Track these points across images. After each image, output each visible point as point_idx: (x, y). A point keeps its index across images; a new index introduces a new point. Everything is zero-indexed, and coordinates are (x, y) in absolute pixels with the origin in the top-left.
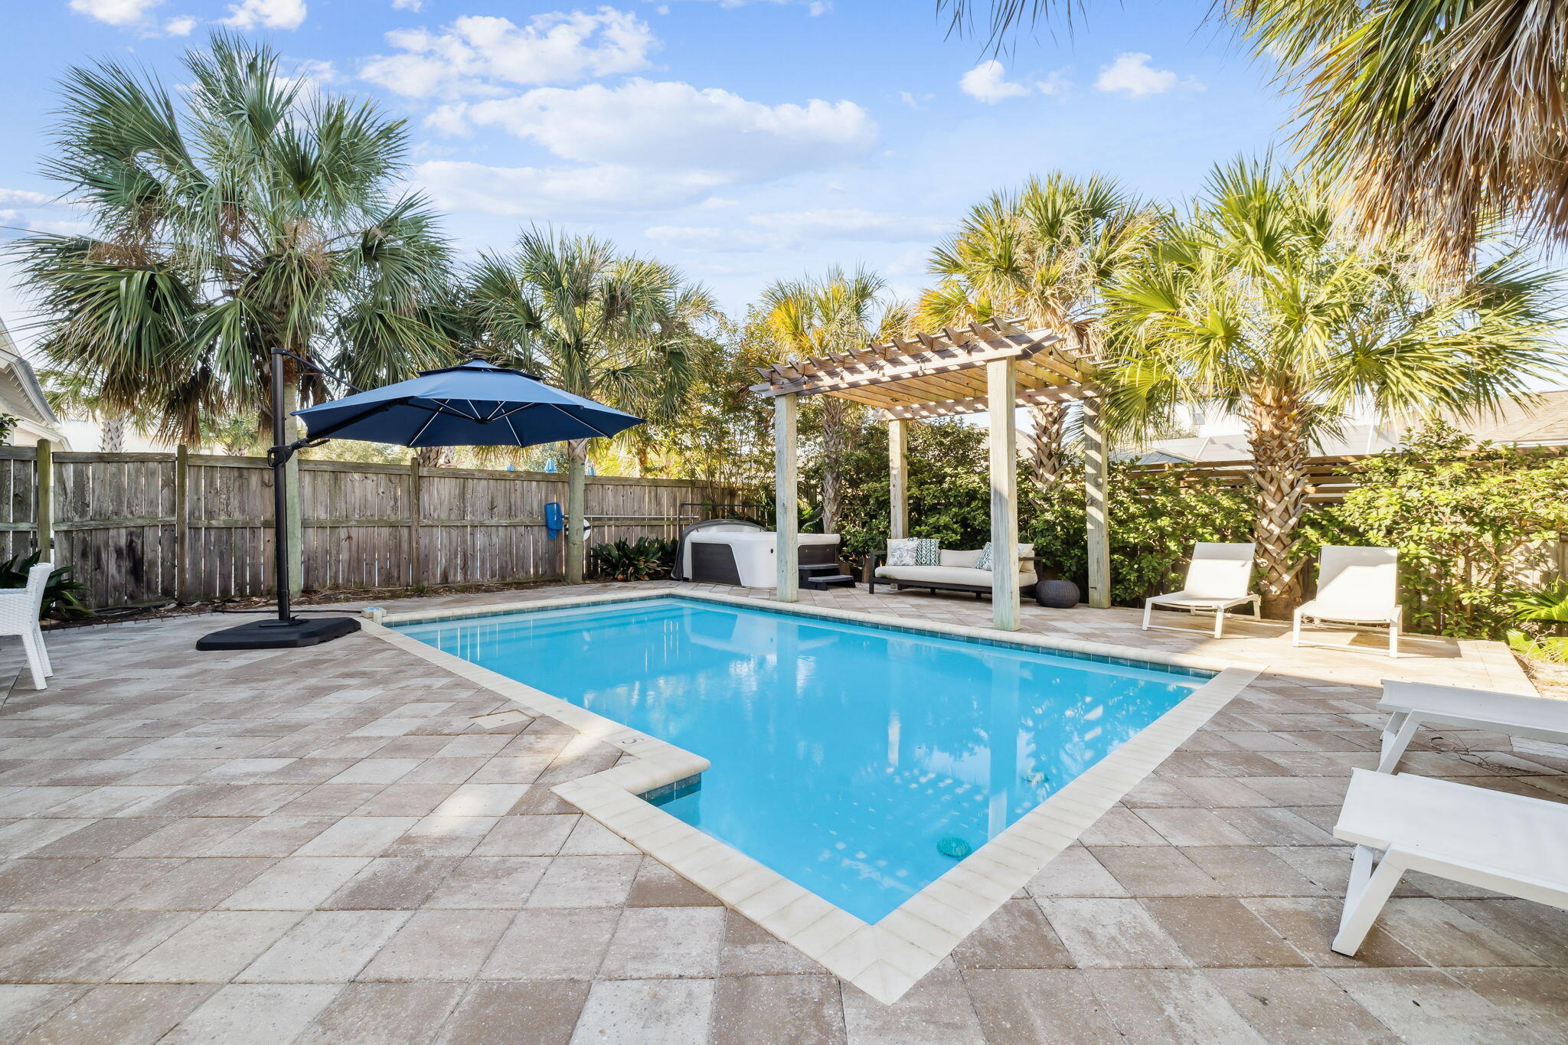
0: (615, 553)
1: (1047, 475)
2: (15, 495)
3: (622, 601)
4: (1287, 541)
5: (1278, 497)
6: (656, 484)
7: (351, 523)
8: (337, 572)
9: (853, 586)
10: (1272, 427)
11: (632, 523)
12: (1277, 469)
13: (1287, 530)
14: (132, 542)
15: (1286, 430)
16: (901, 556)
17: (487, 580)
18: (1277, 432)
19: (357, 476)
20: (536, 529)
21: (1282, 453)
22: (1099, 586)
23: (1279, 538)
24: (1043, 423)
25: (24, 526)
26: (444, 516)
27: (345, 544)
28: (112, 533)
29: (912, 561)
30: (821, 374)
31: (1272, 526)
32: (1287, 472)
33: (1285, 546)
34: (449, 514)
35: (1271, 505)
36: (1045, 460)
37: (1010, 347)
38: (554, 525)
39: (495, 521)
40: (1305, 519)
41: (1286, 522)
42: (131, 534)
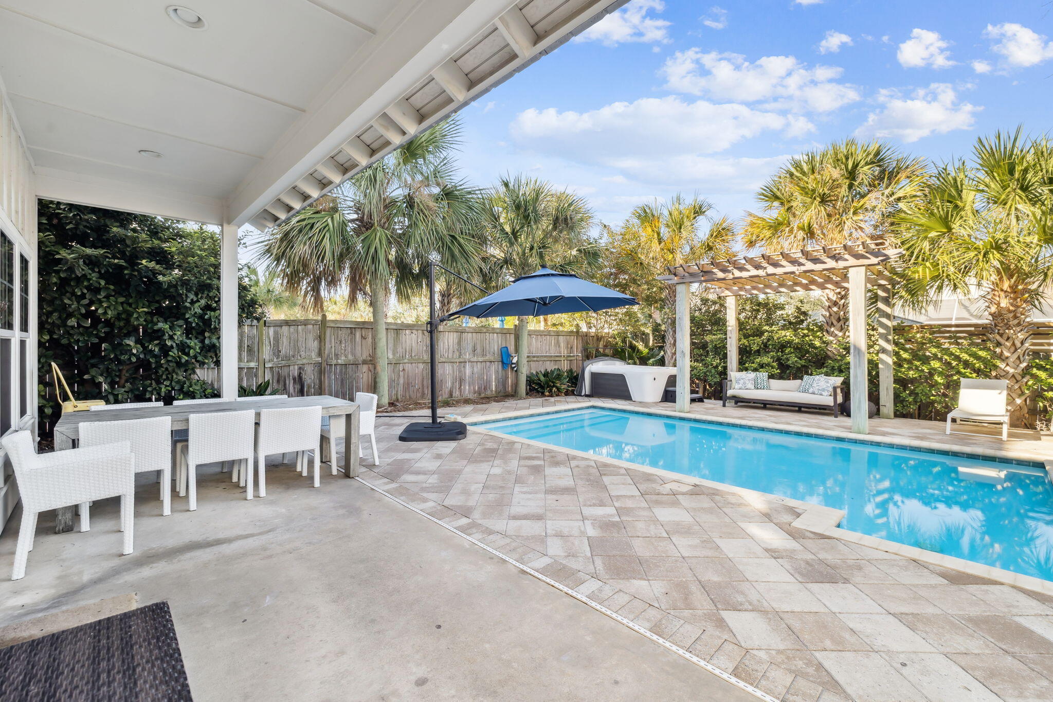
0: (542, 378)
1: (837, 332)
2: (248, 346)
3: (569, 410)
4: (1019, 378)
5: (1013, 349)
6: (558, 334)
7: (406, 361)
8: (397, 391)
9: (702, 401)
10: (1008, 305)
11: (546, 359)
12: (1012, 331)
13: (1019, 370)
14: (300, 373)
15: (1018, 307)
16: (744, 383)
17: (471, 396)
18: (1012, 308)
20: (496, 363)
21: (1016, 321)
22: (888, 405)
23: (1013, 376)
24: (834, 299)
25: (252, 365)
26: (450, 356)
27: (401, 374)
28: (291, 368)
29: (753, 387)
30: (715, 270)
31: (1008, 368)
32: (1019, 334)
33: (1017, 381)
34: (453, 355)
35: (1006, 354)
36: (835, 322)
37: (869, 258)
38: (505, 360)
39: (475, 359)
40: (1034, 364)
41: (1018, 366)
42: (300, 368)
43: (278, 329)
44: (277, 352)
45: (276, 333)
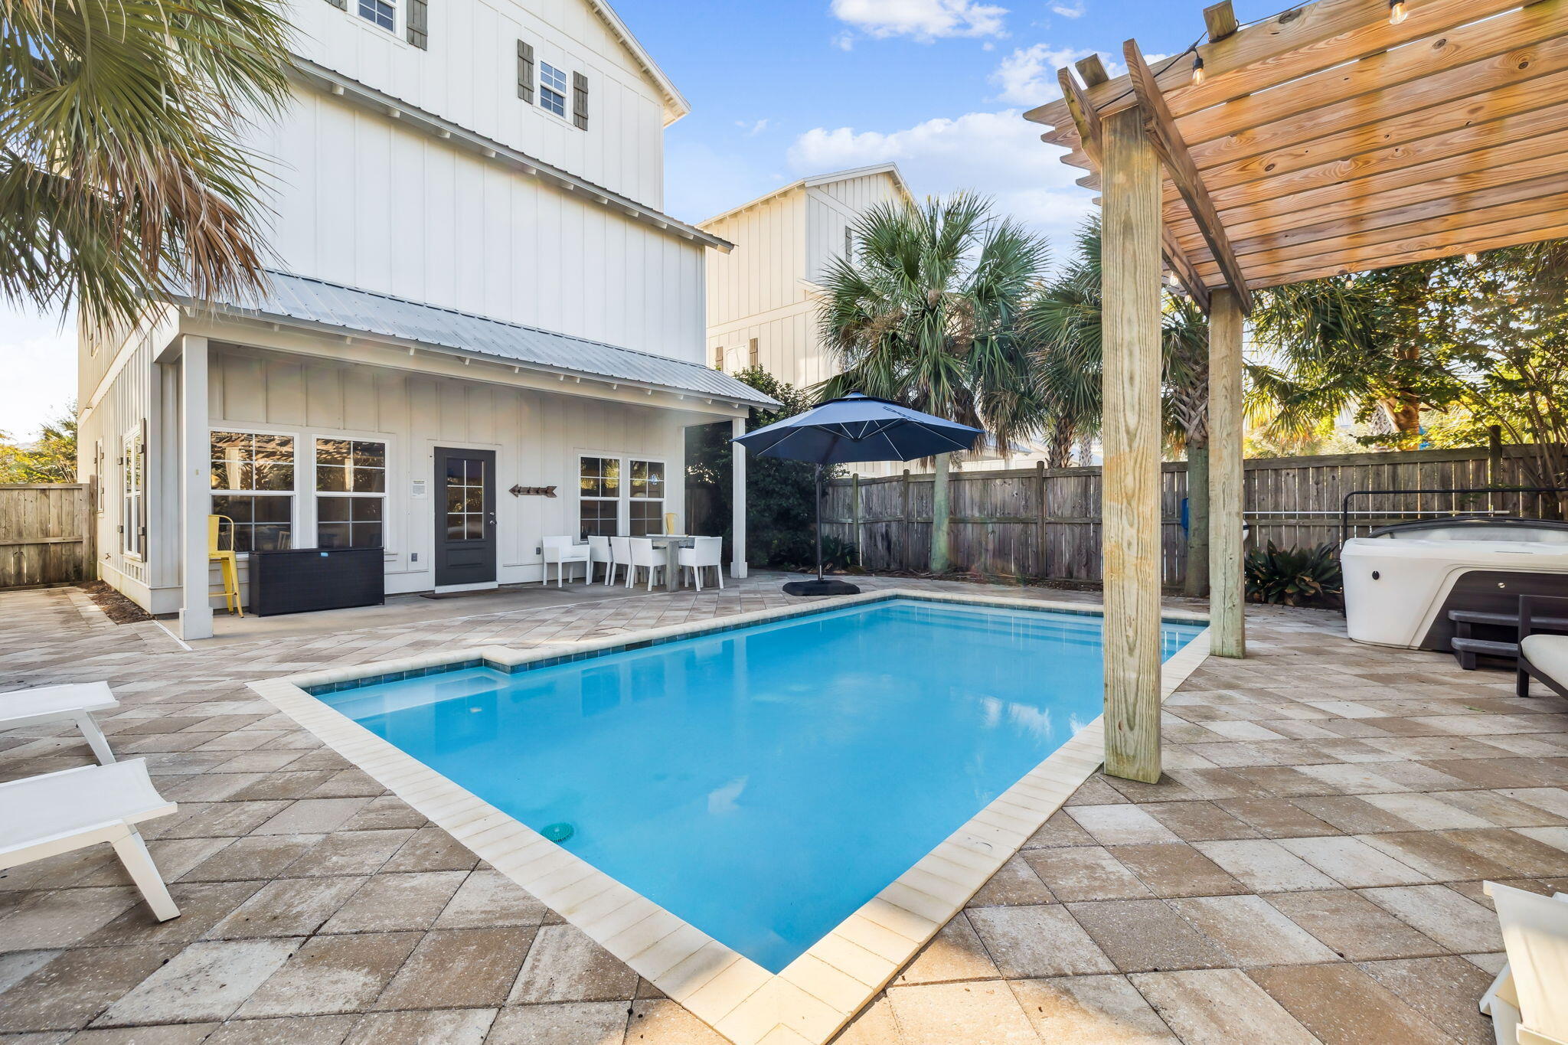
7: (995, 520)
19: (998, 482)
26: (1067, 513)
34: (1072, 512)
42: (886, 526)
43: (868, 487)
44: (869, 509)
45: (867, 491)
